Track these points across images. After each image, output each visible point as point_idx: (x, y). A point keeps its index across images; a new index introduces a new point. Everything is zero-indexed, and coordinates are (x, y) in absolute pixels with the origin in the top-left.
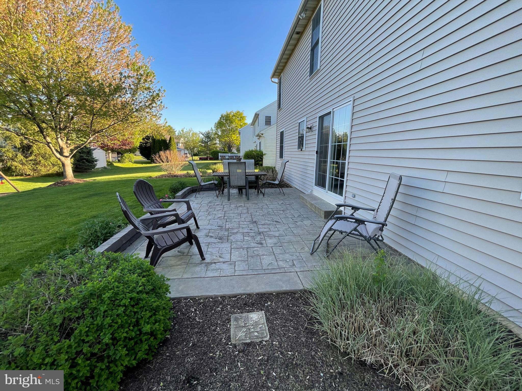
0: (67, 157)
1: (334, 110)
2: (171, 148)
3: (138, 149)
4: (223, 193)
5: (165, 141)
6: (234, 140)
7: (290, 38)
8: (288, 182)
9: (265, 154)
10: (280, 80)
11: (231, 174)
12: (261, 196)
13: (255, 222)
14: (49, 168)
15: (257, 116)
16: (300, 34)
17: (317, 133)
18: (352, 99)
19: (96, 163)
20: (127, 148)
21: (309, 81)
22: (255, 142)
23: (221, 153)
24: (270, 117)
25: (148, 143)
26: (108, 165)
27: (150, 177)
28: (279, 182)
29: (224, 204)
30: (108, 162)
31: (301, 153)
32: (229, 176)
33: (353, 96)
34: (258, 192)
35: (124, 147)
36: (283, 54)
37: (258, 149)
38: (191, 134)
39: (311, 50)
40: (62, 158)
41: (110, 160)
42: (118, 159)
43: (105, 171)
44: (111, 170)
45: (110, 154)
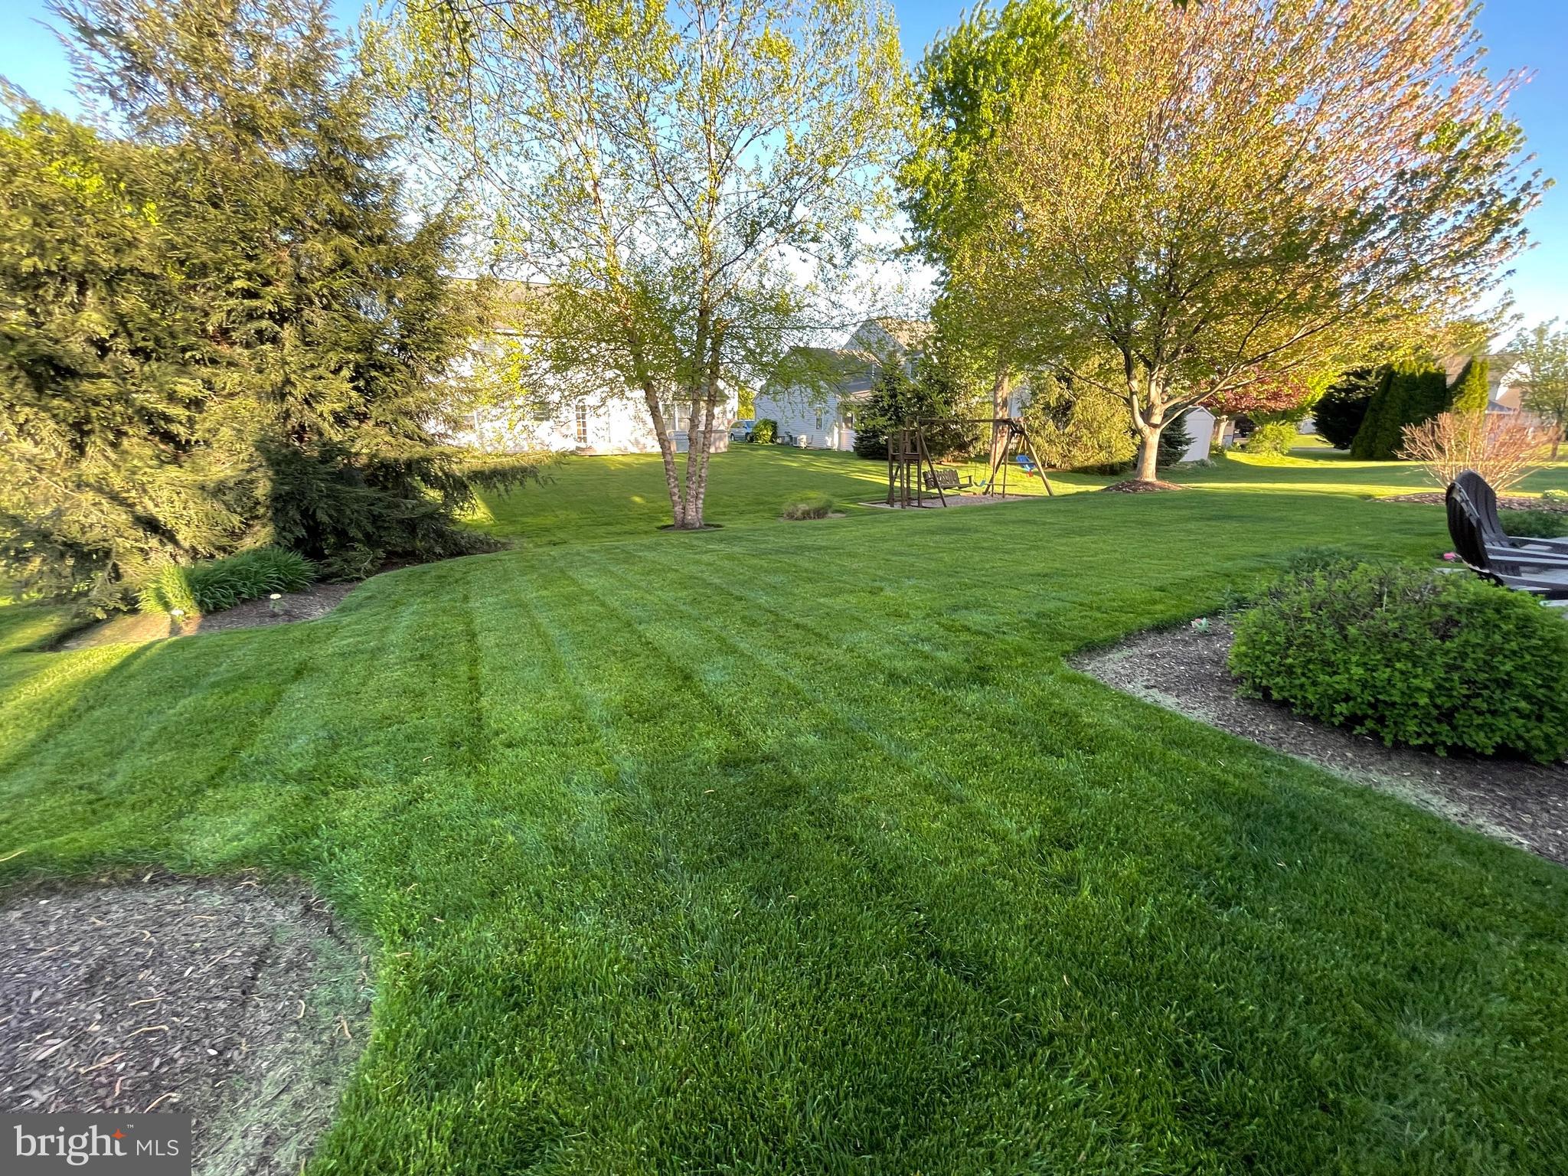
0: (1155, 427)
2: (1462, 403)
3: (1313, 409)
5: (1437, 379)
14: (1090, 454)
19: (1185, 448)
20: (1282, 406)
25: (1359, 387)
26: (1211, 456)
27: (1370, 497)
30: (1213, 447)
35: (1272, 404)
40: (1146, 430)
41: (1220, 441)
42: (1239, 441)
43: (1201, 470)
44: (1218, 469)
45: (1223, 425)
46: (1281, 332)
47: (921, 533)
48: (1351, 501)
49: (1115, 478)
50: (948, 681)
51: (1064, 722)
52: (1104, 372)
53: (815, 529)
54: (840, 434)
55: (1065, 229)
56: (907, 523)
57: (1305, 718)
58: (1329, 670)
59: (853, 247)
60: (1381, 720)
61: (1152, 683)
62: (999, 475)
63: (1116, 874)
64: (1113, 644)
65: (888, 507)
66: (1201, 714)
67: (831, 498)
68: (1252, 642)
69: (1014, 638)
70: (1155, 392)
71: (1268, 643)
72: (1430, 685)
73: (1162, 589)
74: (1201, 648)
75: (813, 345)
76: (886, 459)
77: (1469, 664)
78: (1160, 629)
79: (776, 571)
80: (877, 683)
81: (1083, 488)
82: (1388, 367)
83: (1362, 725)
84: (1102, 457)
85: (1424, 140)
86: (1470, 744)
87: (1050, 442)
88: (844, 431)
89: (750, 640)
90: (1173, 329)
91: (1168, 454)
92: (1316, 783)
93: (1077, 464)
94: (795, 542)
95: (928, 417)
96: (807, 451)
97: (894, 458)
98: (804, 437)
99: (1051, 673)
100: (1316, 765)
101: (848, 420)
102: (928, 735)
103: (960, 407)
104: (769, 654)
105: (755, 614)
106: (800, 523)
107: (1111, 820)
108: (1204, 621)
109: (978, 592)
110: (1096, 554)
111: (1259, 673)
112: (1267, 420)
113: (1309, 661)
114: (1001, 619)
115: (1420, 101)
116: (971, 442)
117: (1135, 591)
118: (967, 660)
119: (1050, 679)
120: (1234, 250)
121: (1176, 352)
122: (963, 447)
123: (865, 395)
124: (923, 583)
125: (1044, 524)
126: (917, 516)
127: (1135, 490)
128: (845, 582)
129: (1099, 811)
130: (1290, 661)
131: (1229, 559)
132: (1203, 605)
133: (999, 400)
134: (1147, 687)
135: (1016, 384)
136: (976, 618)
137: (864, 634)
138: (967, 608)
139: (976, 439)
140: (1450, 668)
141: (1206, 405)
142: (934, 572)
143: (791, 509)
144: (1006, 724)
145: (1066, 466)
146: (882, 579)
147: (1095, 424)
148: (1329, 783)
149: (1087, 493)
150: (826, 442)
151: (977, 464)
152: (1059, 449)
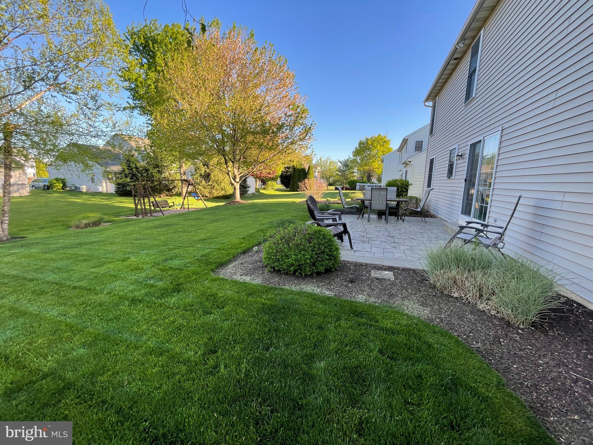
0: (238, 182)
1: (485, 138)
2: (309, 177)
3: (279, 177)
4: (363, 217)
5: (303, 170)
6: (376, 168)
7: (447, 64)
8: (434, 213)
9: (411, 184)
10: (435, 104)
11: (372, 199)
12: (401, 222)
13: (392, 237)
14: (219, 192)
15: (405, 141)
16: (459, 59)
17: (467, 161)
18: (500, 129)
19: (248, 189)
20: (272, 176)
21: (464, 108)
22: (401, 171)
23: (359, 182)
24: (422, 142)
25: (288, 171)
26: (256, 191)
27: (295, 202)
28: (421, 209)
29: (364, 224)
30: (256, 189)
31: (449, 181)
32: (371, 200)
33: (501, 126)
34: (398, 219)
35: (269, 176)
36: (439, 78)
37: (404, 178)
38: (328, 162)
39: (469, 77)
40: (235, 184)
41: (258, 187)
42: (263, 186)
43: (254, 196)
44: (258, 195)
45: (258, 182)
46: (267, 154)
47: (151, 228)
48: (290, 204)
49: (228, 200)
50: (162, 295)
51: (212, 298)
52: (219, 163)
53: (91, 232)
54: (106, 186)
55: (197, 112)
56: (144, 225)
57: (285, 274)
58: (287, 258)
59: (99, 101)
60: (301, 269)
61: (242, 274)
62: (186, 202)
63: (233, 355)
64: (229, 261)
65: (135, 217)
66: (257, 280)
67: (102, 216)
68: (268, 253)
69: (192, 268)
70: (236, 171)
71: (272, 253)
72: (309, 257)
73: (244, 238)
74: (256, 258)
75: (80, 143)
76: (132, 196)
77: (316, 249)
78: (244, 252)
79: (62, 259)
80: (124, 307)
81: (218, 204)
82: (293, 166)
83: (297, 272)
84: (222, 193)
85: (291, 107)
86: (320, 271)
87: (204, 188)
88: (109, 183)
89: (39, 304)
90: (238, 151)
91: (243, 191)
92: (289, 294)
93: (215, 195)
94: (78, 241)
95: (150, 178)
96: (86, 193)
97: (135, 196)
98: (84, 187)
99: (207, 279)
100: (288, 288)
101: (109, 179)
102: (152, 325)
103: (166, 174)
104: (53, 309)
105: (45, 287)
106: (83, 230)
107: (230, 333)
108: (256, 247)
109: (176, 251)
110: (223, 228)
111: (271, 263)
112: (269, 180)
113: (283, 256)
114: (187, 261)
115: (288, 97)
116: (173, 188)
117: (235, 240)
118: (172, 283)
119: (206, 282)
120: (251, 129)
121: (240, 158)
122: (169, 190)
123: (117, 168)
124: (150, 252)
125: (204, 219)
126: (150, 221)
127: (234, 204)
128: (108, 258)
129: (226, 332)
130: (278, 257)
131: (263, 225)
132: (256, 242)
133: (182, 172)
134: (241, 276)
135: (187, 166)
136: (175, 263)
137: (118, 282)
138: (171, 259)
139: (175, 187)
140: (313, 251)
141: (253, 175)
142: (156, 245)
143: (77, 223)
144: (189, 308)
145: (211, 196)
146: (129, 253)
147: (219, 181)
148: (292, 292)
149: (219, 206)
150: (98, 189)
151: (176, 197)
152: (208, 190)
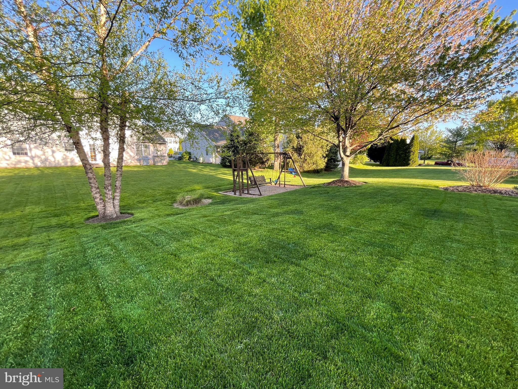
0: (348, 156)
14: (310, 166)
40: (345, 158)
54: (215, 157)
70: (347, 142)
84: (313, 167)
87: (296, 161)
88: (217, 156)
93: (305, 170)
95: (249, 151)
96: (202, 164)
97: (235, 170)
98: (201, 159)
101: (218, 152)
103: (261, 147)
116: (266, 161)
122: (263, 163)
123: (223, 143)
133: (276, 145)
139: (268, 160)
145: (302, 171)
147: (311, 155)
150: (210, 160)
151: (269, 170)
152: (299, 164)
